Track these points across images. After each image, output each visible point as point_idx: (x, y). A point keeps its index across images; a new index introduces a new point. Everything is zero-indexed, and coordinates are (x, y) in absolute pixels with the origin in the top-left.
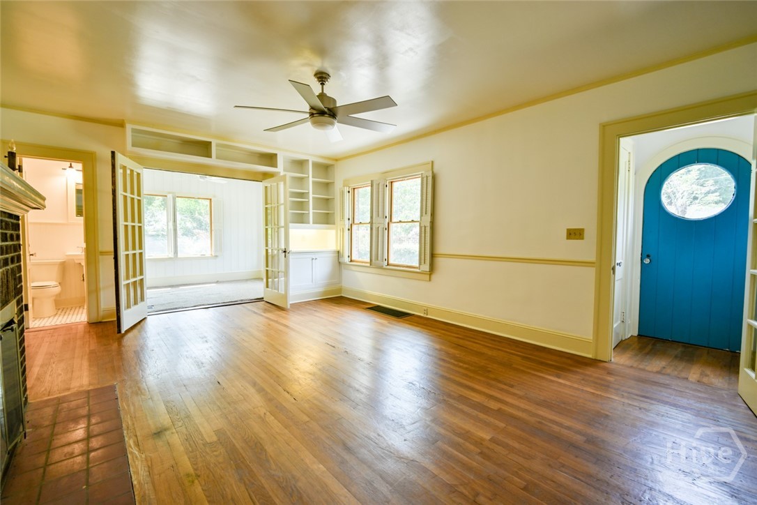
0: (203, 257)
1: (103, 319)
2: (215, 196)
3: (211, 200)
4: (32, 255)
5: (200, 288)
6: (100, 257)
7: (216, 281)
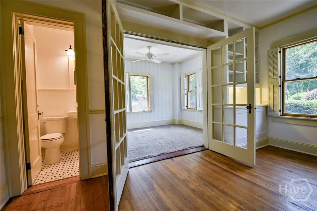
0: (144, 112)
1: (93, 175)
2: (150, 74)
3: (147, 76)
4: (40, 114)
5: (146, 132)
6: (90, 116)
7: (151, 126)
